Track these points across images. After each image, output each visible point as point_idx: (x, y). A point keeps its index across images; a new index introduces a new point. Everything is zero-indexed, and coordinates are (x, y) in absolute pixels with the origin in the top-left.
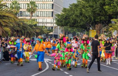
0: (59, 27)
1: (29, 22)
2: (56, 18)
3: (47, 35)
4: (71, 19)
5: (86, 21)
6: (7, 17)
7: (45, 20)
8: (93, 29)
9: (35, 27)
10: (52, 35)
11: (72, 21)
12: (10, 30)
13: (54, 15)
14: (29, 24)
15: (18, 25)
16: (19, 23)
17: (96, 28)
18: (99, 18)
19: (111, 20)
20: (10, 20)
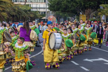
0: (51, 12)
1: (23, 7)
2: (48, 4)
3: (40, 19)
4: (63, 4)
5: (77, 6)
6: (4, 3)
7: (39, 5)
8: (83, 14)
9: (29, 12)
10: (45, 19)
11: (64, 7)
12: (6, 14)
13: (46, 1)
14: (23, 10)
15: (14, 10)
16: (15, 8)
17: (86, 13)
18: (88, 3)
19: (100, 5)
20: (7, 6)
